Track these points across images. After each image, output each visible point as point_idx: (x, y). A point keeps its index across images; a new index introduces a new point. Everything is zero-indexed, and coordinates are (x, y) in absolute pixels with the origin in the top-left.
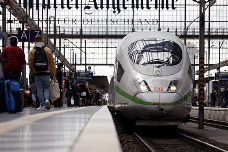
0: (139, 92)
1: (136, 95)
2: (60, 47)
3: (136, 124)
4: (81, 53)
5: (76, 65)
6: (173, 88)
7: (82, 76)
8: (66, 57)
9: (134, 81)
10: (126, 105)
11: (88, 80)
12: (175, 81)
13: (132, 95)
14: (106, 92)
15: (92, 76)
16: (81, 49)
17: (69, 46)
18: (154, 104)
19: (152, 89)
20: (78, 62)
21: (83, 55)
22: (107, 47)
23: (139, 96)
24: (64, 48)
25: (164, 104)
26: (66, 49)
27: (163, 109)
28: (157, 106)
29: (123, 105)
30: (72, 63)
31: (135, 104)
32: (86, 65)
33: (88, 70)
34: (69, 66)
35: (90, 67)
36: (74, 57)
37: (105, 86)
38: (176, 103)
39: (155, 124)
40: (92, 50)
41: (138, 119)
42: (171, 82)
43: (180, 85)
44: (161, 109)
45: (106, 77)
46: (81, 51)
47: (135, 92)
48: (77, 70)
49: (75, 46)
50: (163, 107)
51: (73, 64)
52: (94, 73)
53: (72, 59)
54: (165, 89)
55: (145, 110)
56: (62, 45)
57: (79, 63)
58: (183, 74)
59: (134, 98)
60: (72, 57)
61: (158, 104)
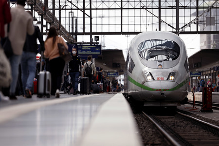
0: (146, 81)
1: (143, 83)
2: (54, 9)
3: (145, 105)
4: (84, 17)
5: (77, 34)
6: (172, 78)
7: (86, 51)
8: (62, 23)
9: (142, 72)
10: (137, 91)
11: (94, 56)
12: (173, 73)
13: (141, 83)
14: (121, 72)
15: (100, 50)
16: (84, 12)
17: (67, 7)
18: (157, 90)
19: (156, 79)
20: (80, 30)
21: (87, 20)
22: (122, 9)
23: (146, 84)
24: (60, 9)
25: (165, 90)
26: (62, 11)
27: (164, 94)
28: (159, 91)
29: (134, 91)
30: (71, 31)
31: (143, 90)
32: (91, 34)
33: (94, 41)
34: (67, 35)
35: (98, 37)
36: (74, 23)
37: (119, 64)
38: (174, 89)
39: (158, 105)
40: (100, 12)
41: (146, 102)
42: (170, 73)
43: (177, 75)
44: (162, 94)
45: (121, 51)
46: (84, 14)
47: (143, 81)
48: (78, 41)
49: (75, 8)
50: (164, 92)
51: (73, 33)
52: (102, 45)
53: (71, 26)
54: (165, 79)
55: (150, 95)
56: (57, 6)
57: (82, 31)
58: (180, 67)
59: (142, 85)
60: (71, 23)
61: (160, 90)
